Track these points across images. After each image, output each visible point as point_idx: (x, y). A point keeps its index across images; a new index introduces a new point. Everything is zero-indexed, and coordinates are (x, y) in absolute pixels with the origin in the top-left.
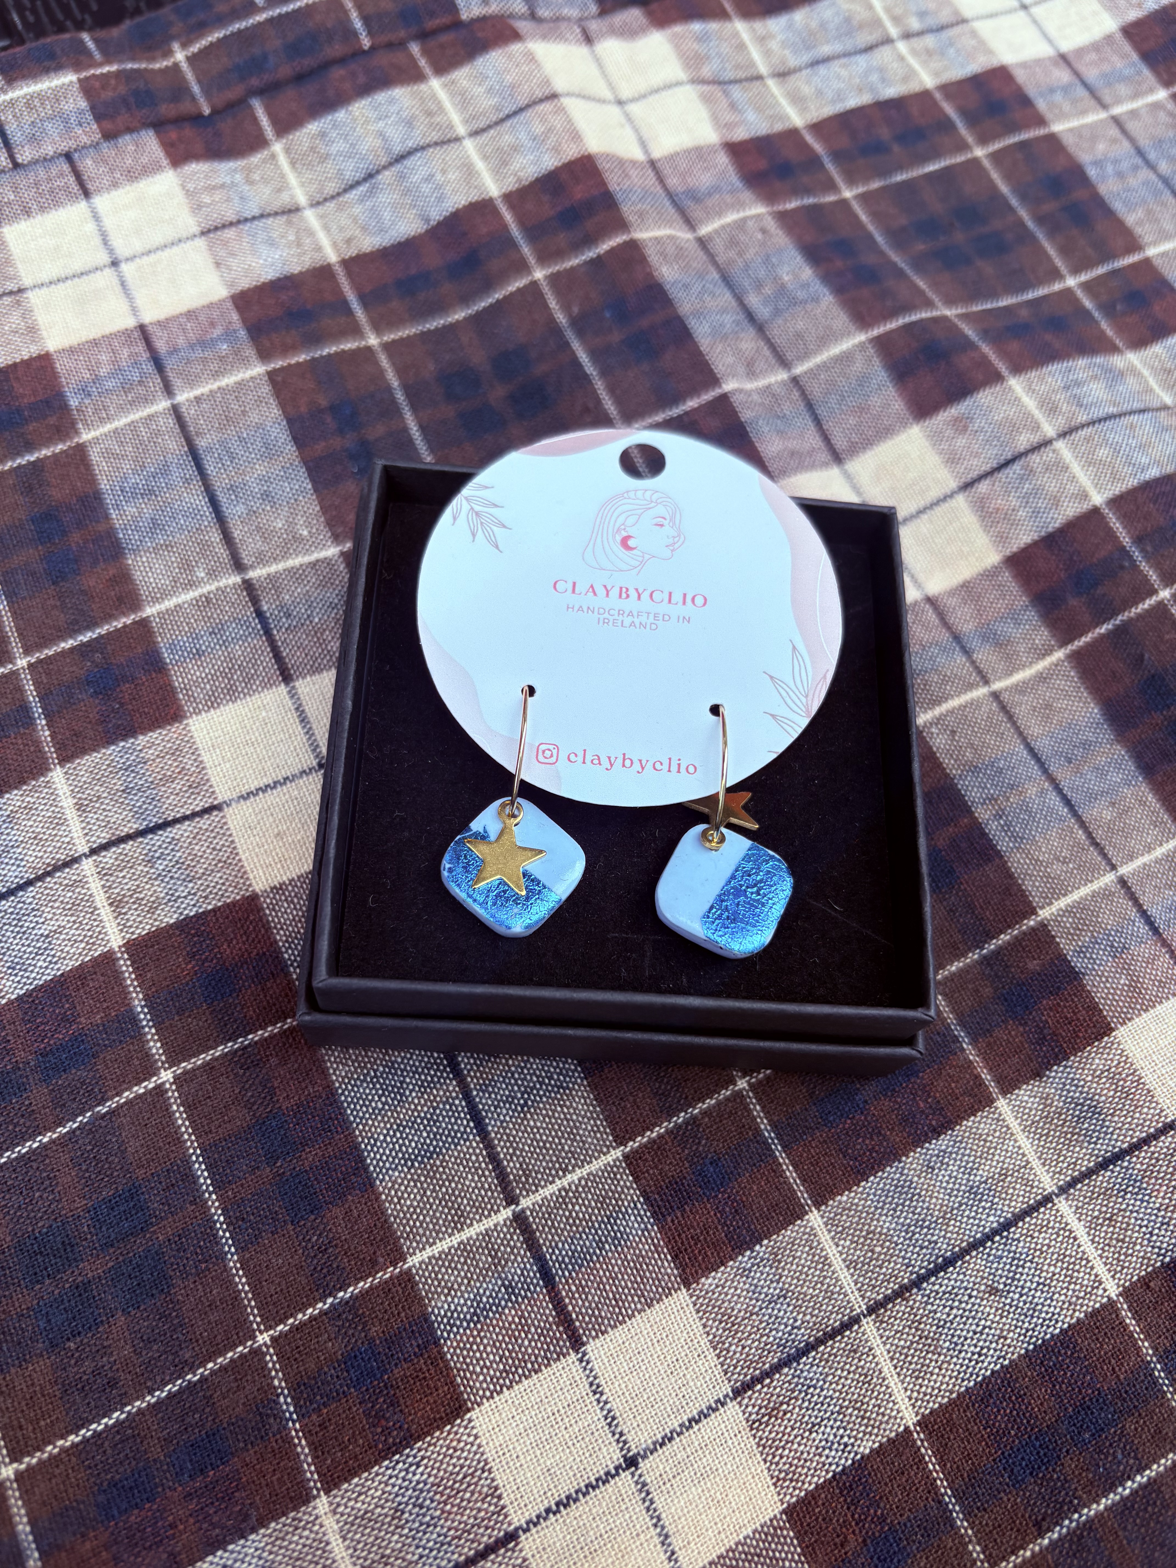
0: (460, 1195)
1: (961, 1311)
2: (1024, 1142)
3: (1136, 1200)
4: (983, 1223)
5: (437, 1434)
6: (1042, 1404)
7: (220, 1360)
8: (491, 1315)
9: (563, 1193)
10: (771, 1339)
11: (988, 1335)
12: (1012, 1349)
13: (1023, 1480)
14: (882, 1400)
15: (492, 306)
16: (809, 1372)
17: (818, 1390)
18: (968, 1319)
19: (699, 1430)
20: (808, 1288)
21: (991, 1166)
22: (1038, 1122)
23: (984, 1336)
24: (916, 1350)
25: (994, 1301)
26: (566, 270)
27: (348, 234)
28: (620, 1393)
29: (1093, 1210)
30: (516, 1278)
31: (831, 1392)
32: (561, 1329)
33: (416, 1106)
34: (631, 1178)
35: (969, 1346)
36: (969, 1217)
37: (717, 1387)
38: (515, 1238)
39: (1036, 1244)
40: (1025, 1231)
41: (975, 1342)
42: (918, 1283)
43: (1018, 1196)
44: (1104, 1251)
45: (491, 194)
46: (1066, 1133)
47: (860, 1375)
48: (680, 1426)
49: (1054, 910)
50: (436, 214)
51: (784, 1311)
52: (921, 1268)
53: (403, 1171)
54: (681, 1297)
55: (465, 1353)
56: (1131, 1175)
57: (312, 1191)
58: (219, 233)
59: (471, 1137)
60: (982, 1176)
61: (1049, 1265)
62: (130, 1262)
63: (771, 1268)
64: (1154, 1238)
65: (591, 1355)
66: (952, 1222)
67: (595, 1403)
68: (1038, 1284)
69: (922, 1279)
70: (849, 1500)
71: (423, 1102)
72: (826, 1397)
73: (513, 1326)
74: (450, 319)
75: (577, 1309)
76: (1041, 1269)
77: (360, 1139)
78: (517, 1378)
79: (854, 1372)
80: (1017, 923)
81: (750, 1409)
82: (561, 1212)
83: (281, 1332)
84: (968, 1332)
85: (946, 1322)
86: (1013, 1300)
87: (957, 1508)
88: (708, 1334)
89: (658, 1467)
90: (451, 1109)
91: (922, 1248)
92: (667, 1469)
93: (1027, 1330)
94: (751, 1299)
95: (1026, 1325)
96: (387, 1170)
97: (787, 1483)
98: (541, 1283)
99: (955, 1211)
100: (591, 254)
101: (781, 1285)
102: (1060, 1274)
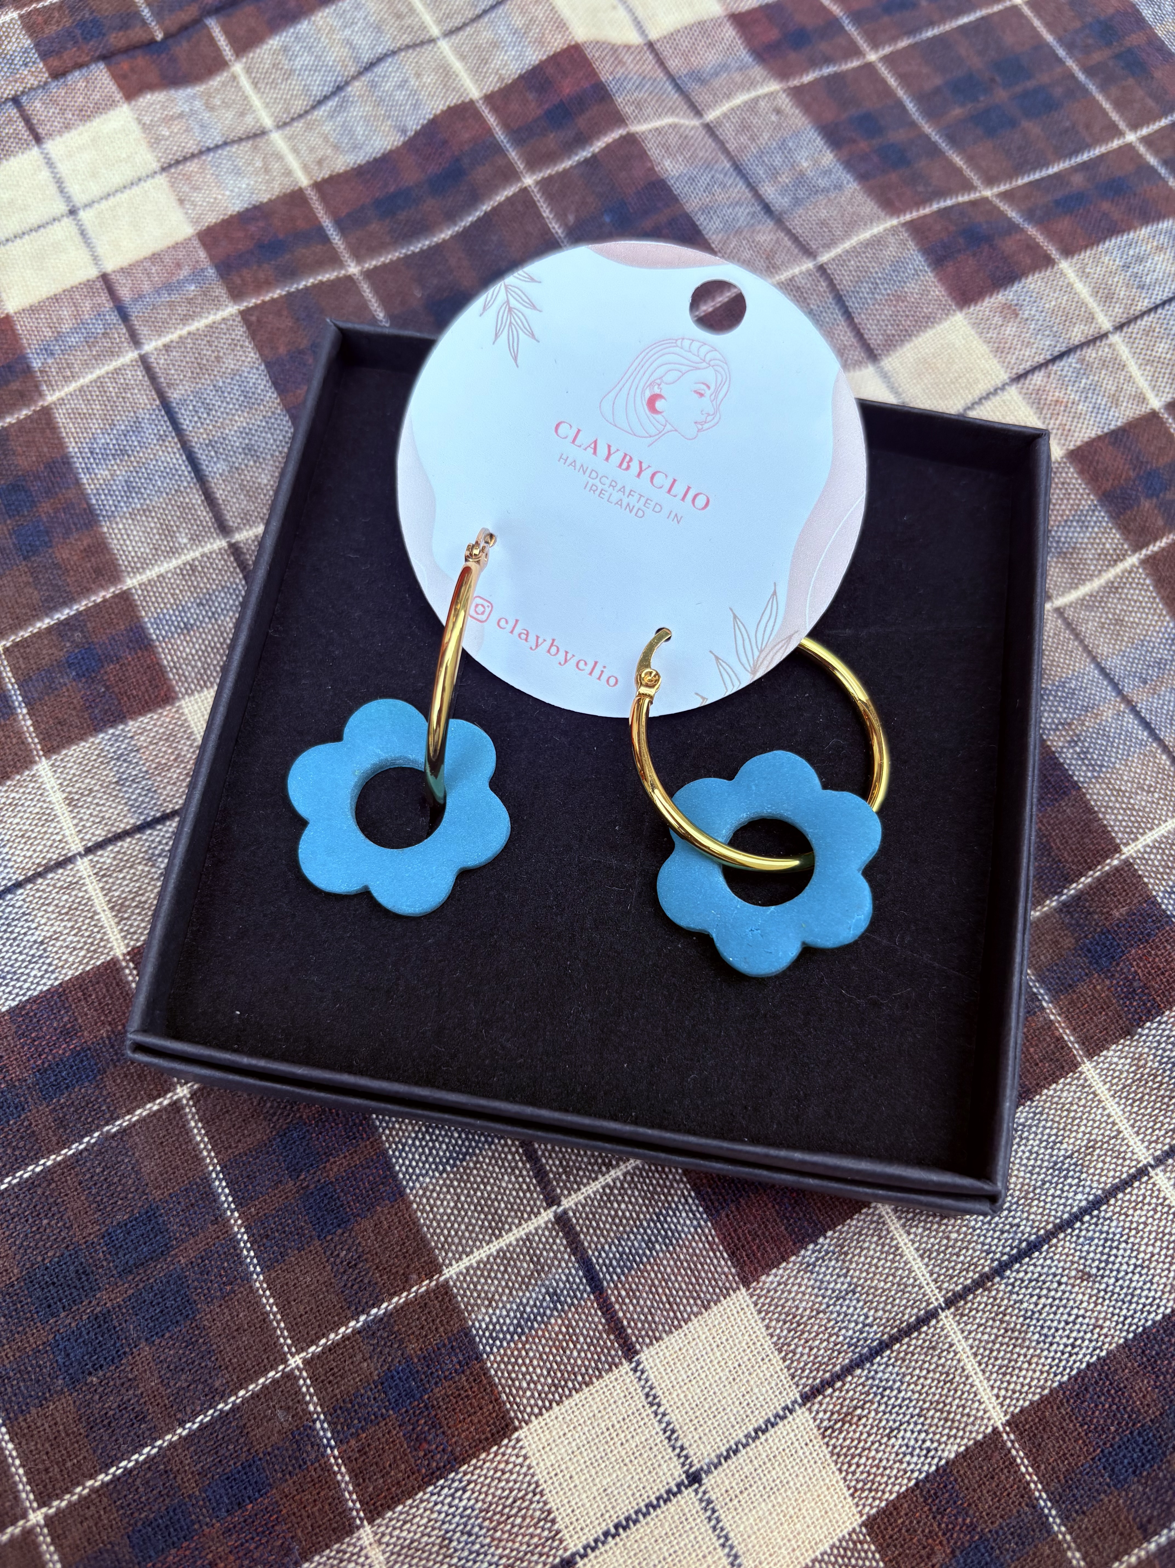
0: (496, 1199)
1: (1050, 1300)
2: (1114, 1109)
4: (1070, 1201)
5: (483, 1456)
6: (1144, 1396)
7: (251, 1387)
8: (536, 1325)
9: (608, 1191)
10: (841, 1338)
11: (1081, 1324)
12: (1108, 1339)
13: (1125, 1479)
14: (967, 1400)
15: (480, 220)
16: (884, 1373)
17: (895, 1392)
18: (1058, 1308)
19: (766, 1440)
20: (879, 1281)
21: (1076, 1139)
22: (1130, 1086)
23: (1077, 1326)
24: (1002, 1344)
25: (1086, 1288)
26: (558, 174)
27: (320, 153)
28: (679, 1404)
30: (561, 1285)
31: (910, 1394)
32: (612, 1337)
35: (1061, 1337)
36: (1053, 1196)
37: (785, 1393)
38: (558, 1241)
39: (1131, 1222)
40: (1118, 1209)
41: (1067, 1333)
42: (1000, 1270)
43: (1109, 1170)
45: (471, 96)
47: (941, 1374)
48: (746, 1436)
49: (1140, 846)
50: (414, 125)
51: (854, 1307)
52: (1003, 1254)
53: (434, 1176)
54: (741, 1297)
55: (510, 1367)
57: (339, 1204)
58: (181, 167)
60: (1066, 1150)
61: (1147, 1245)
62: (152, 1288)
63: (837, 1261)
65: (645, 1364)
66: (1036, 1202)
67: (652, 1416)
68: (1136, 1266)
69: (1004, 1266)
70: (934, 1509)
72: (904, 1399)
73: (561, 1337)
74: (435, 239)
75: (628, 1315)
76: (1137, 1250)
77: (387, 1145)
78: (567, 1392)
79: (934, 1371)
80: (1099, 863)
81: (821, 1415)
82: (606, 1211)
83: (313, 1353)
84: (1059, 1322)
85: (1033, 1313)
86: (1108, 1286)
87: (1054, 1512)
88: (772, 1336)
89: (723, 1482)
91: (1002, 1232)
92: (734, 1484)
93: (1126, 1318)
94: (817, 1296)
95: (1124, 1312)
96: (418, 1177)
97: (866, 1493)
98: (588, 1289)
99: (1038, 1191)
100: (585, 154)
101: (849, 1279)
102: (1159, 1254)
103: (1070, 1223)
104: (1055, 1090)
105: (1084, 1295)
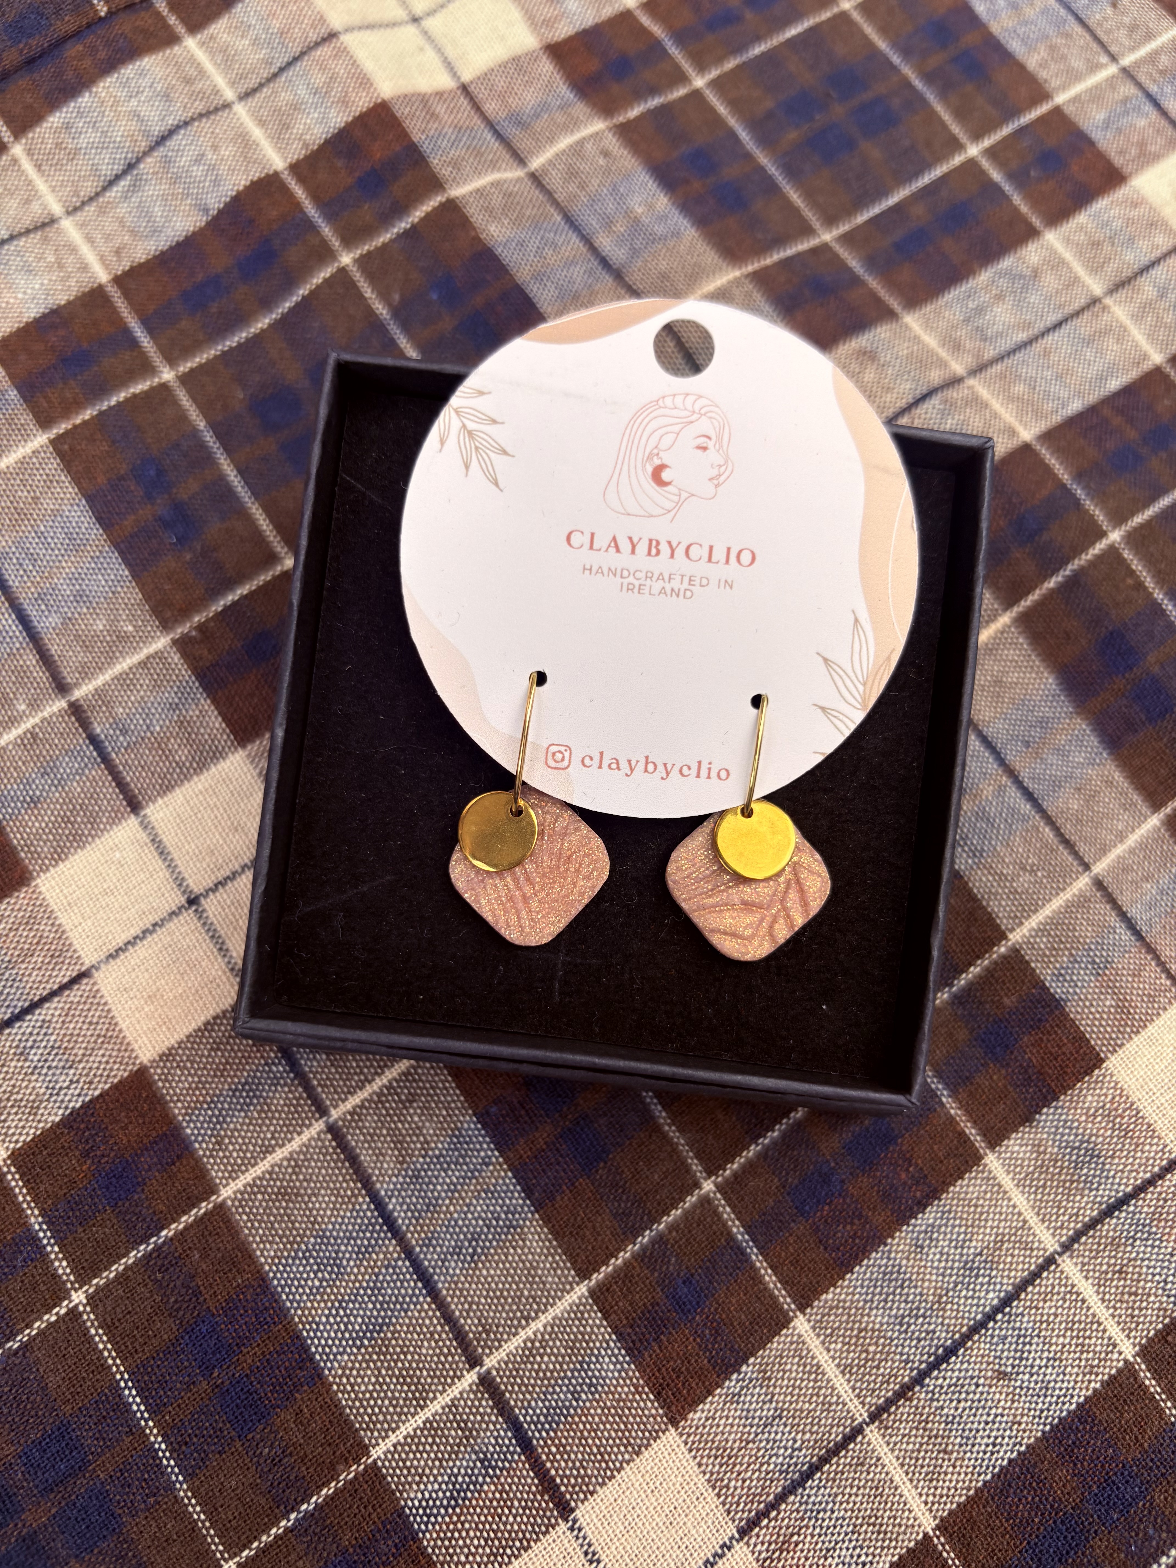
26: (377, 249)
27: (117, 241)
33: (356, 1275)
45: (274, 167)
50: (216, 203)
59: (421, 1299)
71: (363, 1270)
90: (394, 1272)
100: (402, 225)
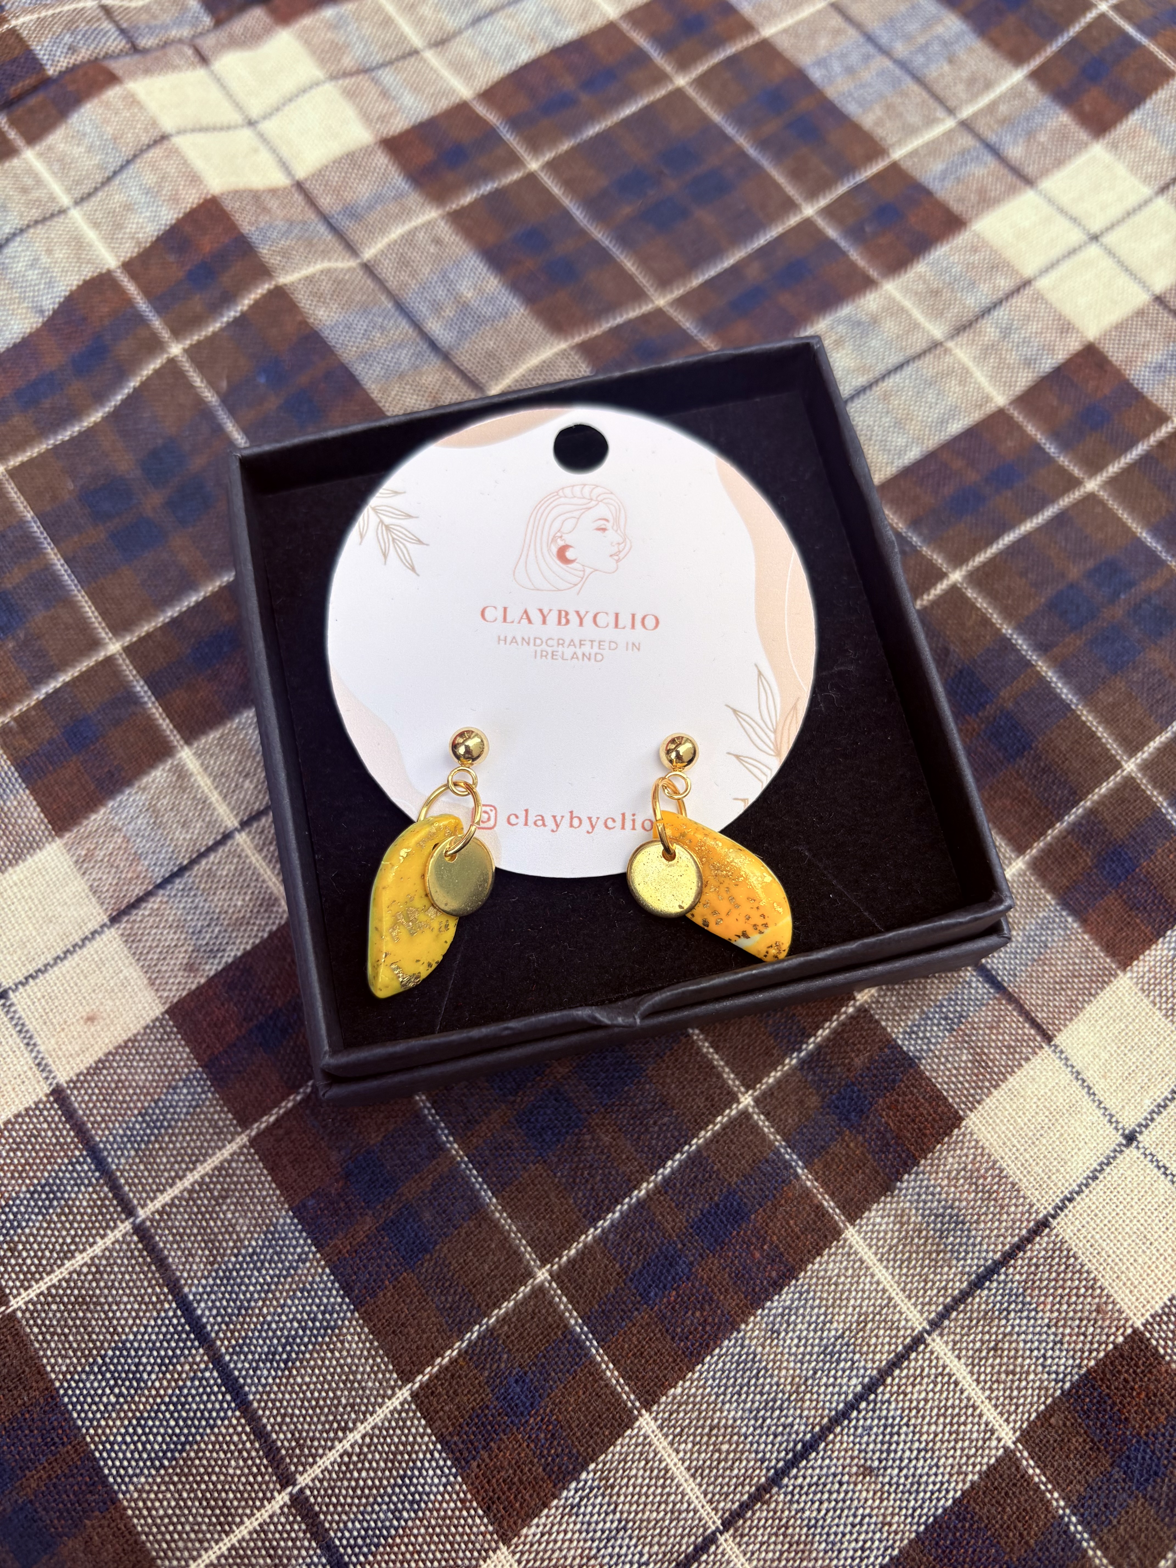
0: (223, 1489)
1: (833, 1504)
2: (882, 1274)
3: (1021, 1319)
9: (346, 1459)
11: (869, 1525)
12: (899, 1536)
15: (130, 397)
18: (842, 1510)
20: (651, 1512)
21: (846, 1315)
22: (897, 1245)
23: (865, 1527)
25: (870, 1483)
26: (207, 338)
29: (974, 1342)
34: (423, 1422)
35: (849, 1542)
36: (827, 1386)
38: (296, 1527)
39: (911, 1401)
41: (855, 1536)
42: (776, 1480)
43: (883, 1345)
44: (992, 1391)
45: (108, 266)
46: (931, 1253)
50: (50, 303)
52: (778, 1461)
53: (149, 1474)
54: (502, 1557)
56: (1011, 1289)
57: (41, 1525)
60: (837, 1330)
61: (929, 1424)
63: (604, 1497)
64: (1049, 1361)
66: (808, 1396)
68: (919, 1451)
69: (781, 1474)
74: (85, 424)
76: (920, 1432)
82: (345, 1483)
84: (845, 1526)
85: (817, 1521)
86: (892, 1477)
91: (776, 1436)
93: (914, 1510)
94: (585, 1541)
95: (912, 1503)
96: (131, 1477)
99: (810, 1382)
100: (231, 314)
101: (618, 1515)
102: (943, 1432)
103: (845, 1414)
104: (821, 1264)
105: (868, 1491)
